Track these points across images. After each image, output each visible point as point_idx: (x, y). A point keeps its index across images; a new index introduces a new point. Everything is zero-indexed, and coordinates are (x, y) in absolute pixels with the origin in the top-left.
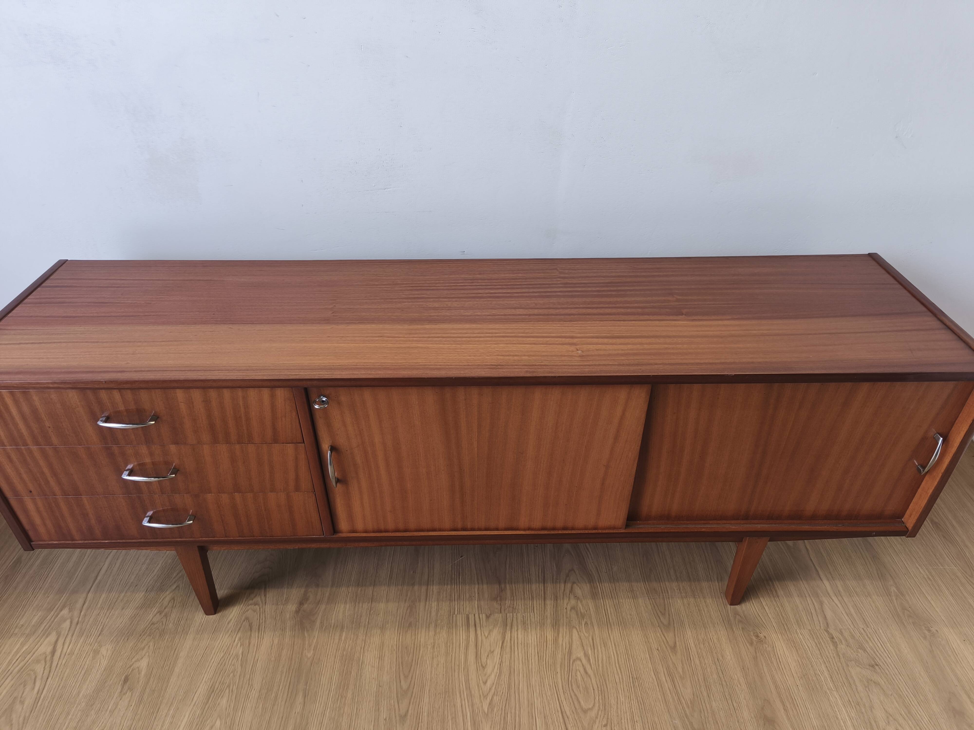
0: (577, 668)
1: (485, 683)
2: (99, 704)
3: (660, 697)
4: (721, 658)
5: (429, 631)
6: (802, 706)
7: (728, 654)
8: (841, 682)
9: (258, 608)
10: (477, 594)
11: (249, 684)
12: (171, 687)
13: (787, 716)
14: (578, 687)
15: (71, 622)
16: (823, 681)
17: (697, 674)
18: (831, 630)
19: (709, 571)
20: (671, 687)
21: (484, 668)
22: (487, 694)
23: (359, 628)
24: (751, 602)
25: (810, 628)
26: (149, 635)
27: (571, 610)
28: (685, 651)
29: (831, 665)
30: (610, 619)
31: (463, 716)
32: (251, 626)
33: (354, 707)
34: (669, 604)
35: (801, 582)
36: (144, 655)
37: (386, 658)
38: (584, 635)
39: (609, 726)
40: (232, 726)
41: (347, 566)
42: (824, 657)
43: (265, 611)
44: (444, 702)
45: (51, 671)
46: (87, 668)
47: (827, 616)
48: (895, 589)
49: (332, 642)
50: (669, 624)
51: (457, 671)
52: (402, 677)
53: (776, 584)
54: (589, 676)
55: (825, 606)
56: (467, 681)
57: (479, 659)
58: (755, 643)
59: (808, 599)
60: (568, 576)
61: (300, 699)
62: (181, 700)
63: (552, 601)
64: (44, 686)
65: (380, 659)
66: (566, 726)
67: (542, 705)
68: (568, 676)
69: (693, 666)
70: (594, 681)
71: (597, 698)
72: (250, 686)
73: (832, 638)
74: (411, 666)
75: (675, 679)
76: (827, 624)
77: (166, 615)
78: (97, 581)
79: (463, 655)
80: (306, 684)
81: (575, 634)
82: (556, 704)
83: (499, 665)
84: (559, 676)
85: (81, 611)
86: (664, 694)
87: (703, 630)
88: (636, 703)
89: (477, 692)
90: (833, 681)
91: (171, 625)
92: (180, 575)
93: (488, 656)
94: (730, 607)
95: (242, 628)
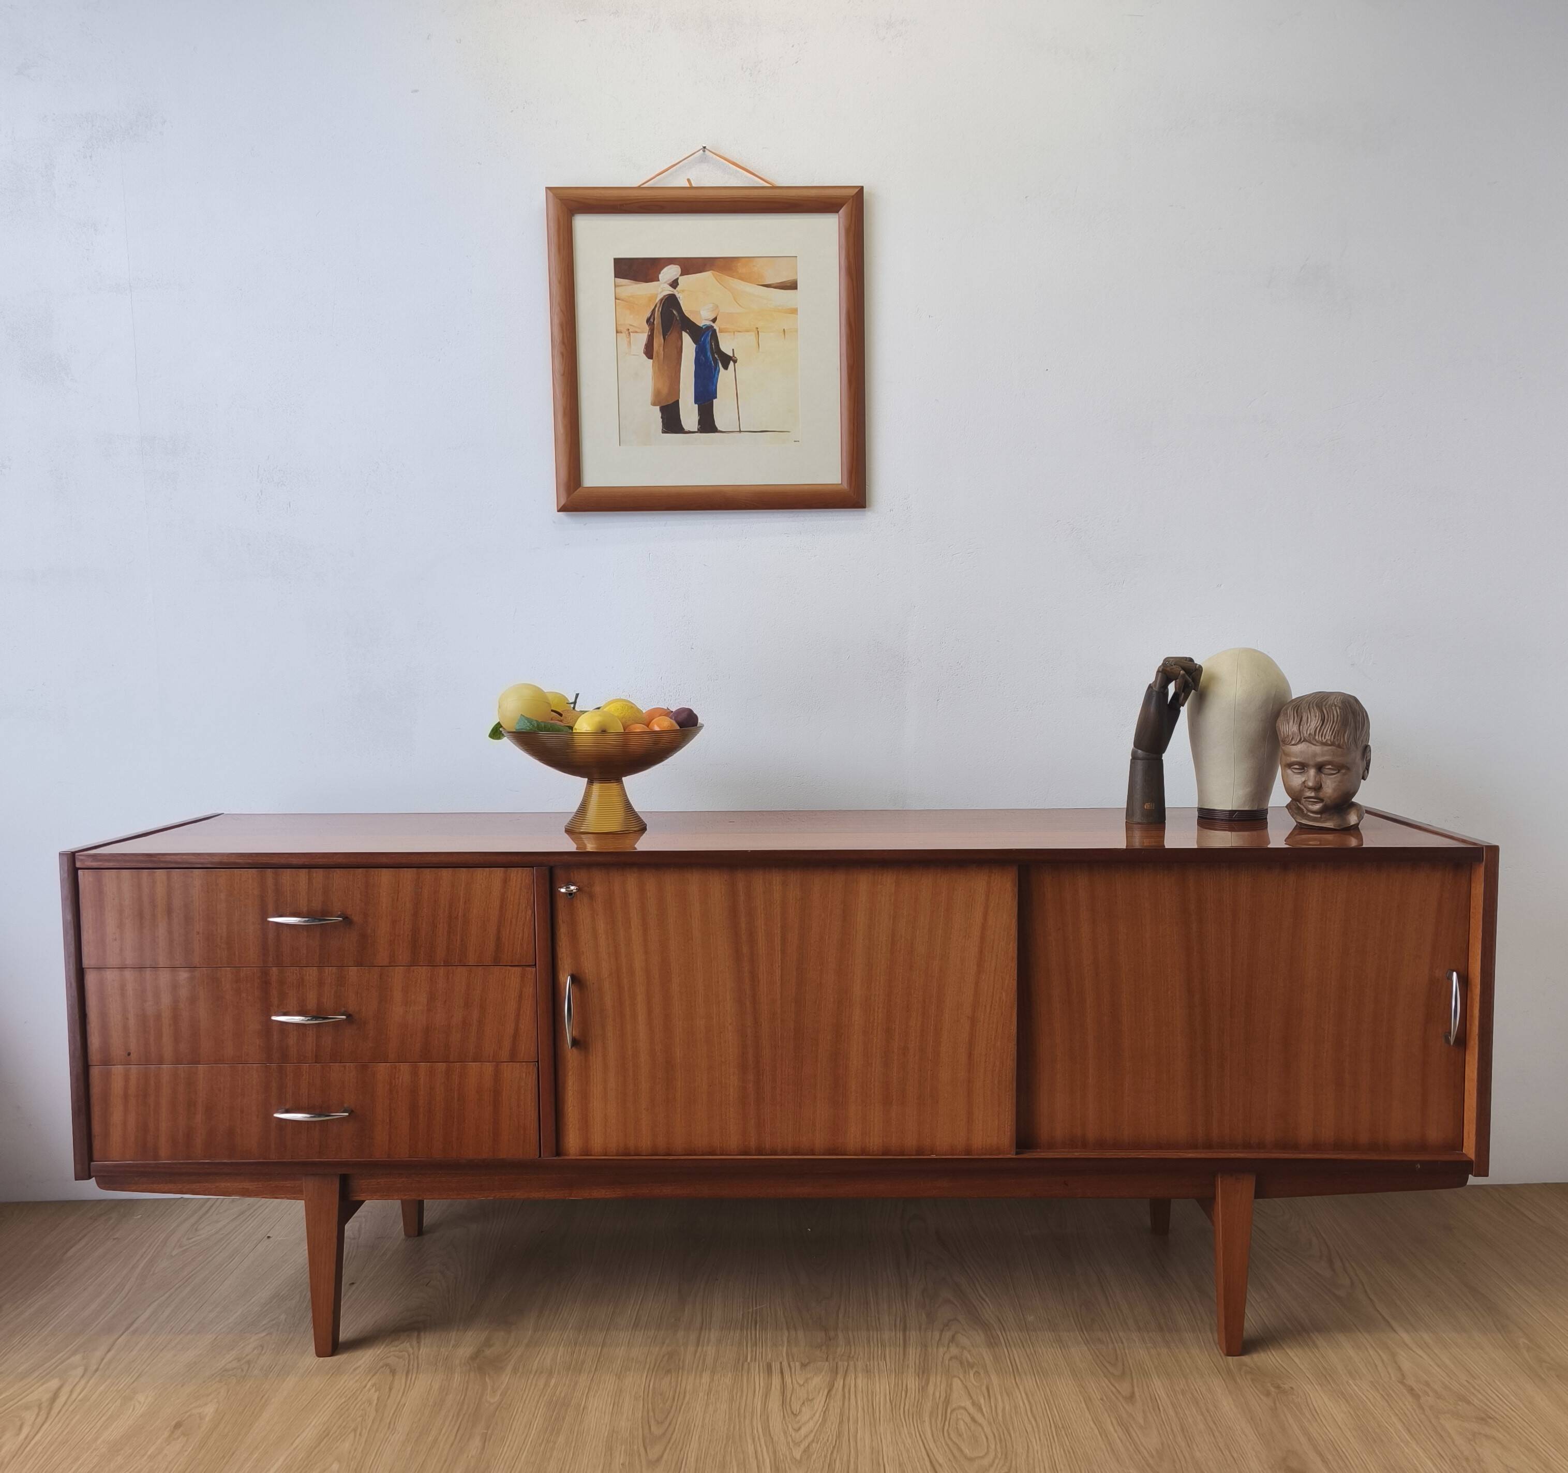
0: (959, 1417)
1: (797, 1430)
2: (131, 1450)
3: (1104, 1447)
4: (1212, 1409)
5: (701, 1377)
6: (1354, 1457)
7: (1226, 1406)
8: (1424, 1434)
9: (407, 1356)
10: (786, 1343)
11: (389, 1428)
12: (255, 1433)
14: (960, 1435)
15: (86, 1370)
16: (1393, 1432)
17: (1170, 1424)
18: (1411, 1381)
19: (1196, 1322)
20: (1123, 1437)
21: (795, 1415)
22: (801, 1442)
23: (580, 1374)
24: (1269, 1353)
25: (1372, 1380)
26: (220, 1381)
27: (951, 1359)
28: (1150, 1402)
29: (1408, 1418)
30: (1019, 1369)
31: (758, 1461)
33: (569, 1452)
34: (1124, 1355)
35: (1359, 1333)
36: (210, 1401)
37: (626, 1406)
38: (973, 1384)
40: (360, 1468)
42: (1395, 1410)
43: (418, 1358)
44: (725, 1448)
45: (50, 1417)
46: (111, 1414)
47: (1403, 1369)
48: (1527, 1342)
49: (532, 1389)
50: (1124, 1373)
51: (748, 1418)
52: (653, 1422)
53: (1313, 1335)
54: (980, 1425)
55: (1401, 1358)
56: (766, 1427)
57: (788, 1407)
58: (1274, 1394)
59: (1372, 1352)
60: (945, 1326)
61: (477, 1442)
62: (271, 1445)
63: (919, 1349)
64: (35, 1432)
65: (615, 1406)
67: (895, 1452)
68: (942, 1424)
69: (1163, 1416)
70: (987, 1430)
71: (993, 1447)
72: (390, 1430)
73: (1411, 1390)
74: (669, 1413)
75: (1131, 1430)
76: (1403, 1375)
77: (249, 1362)
78: (132, 1329)
79: (759, 1403)
80: (488, 1428)
81: (957, 1383)
82: (921, 1451)
83: (822, 1414)
84: (927, 1424)
85: (103, 1359)
86: (1110, 1444)
87: (1183, 1380)
88: (1061, 1452)
89: (782, 1439)
90: (1411, 1435)
91: (256, 1373)
92: (274, 1322)
93: (803, 1404)
94: (1230, 1358)
95: (378, 1375)
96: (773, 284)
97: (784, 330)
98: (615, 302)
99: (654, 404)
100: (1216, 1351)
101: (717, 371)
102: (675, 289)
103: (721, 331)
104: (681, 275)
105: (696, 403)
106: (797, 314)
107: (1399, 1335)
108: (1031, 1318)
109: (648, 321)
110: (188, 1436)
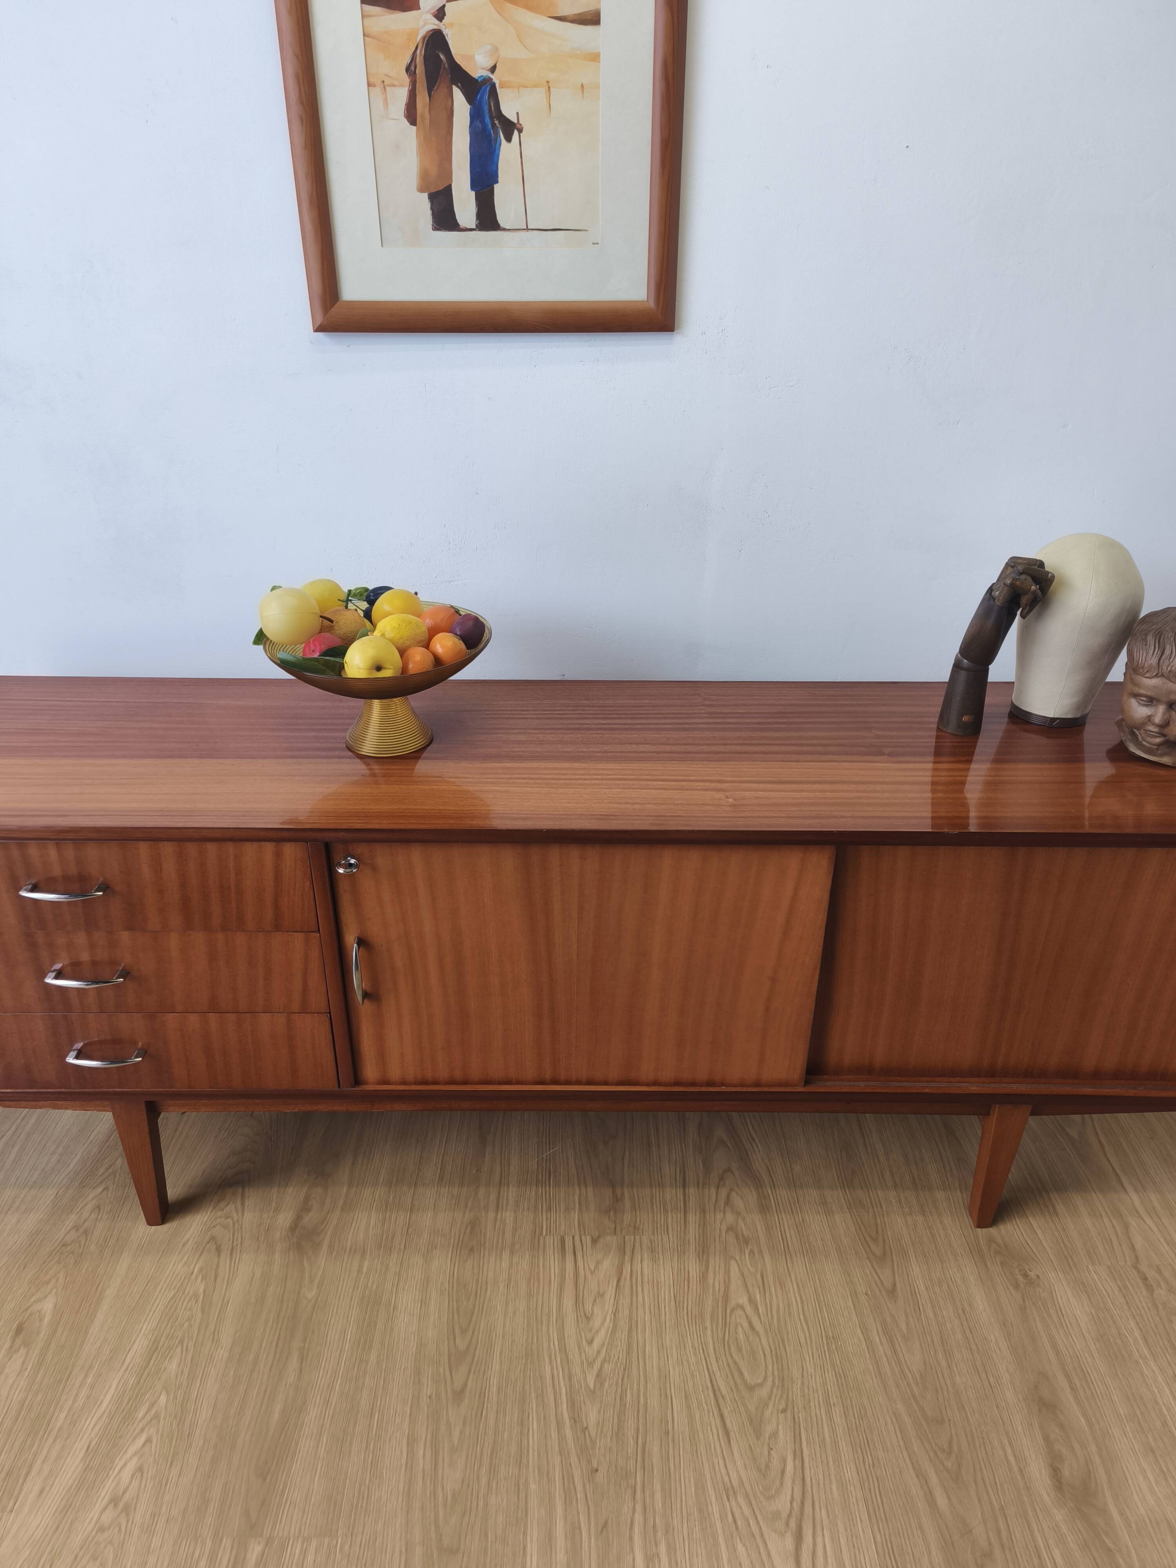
0: (738, 1321)
1: (590, 1342)
3: (871, 1368)
4: (968, 1308)
5: (501, 1259)
6: (1100, 1384)
7: (979, 1302)
8: (1161, 1347)
9: (232, 1222)
10: (577, 1206)
11: (213, 1339)
12: (91, 1342)
13: (1076, 1399)
14: (740, 1350)
16: (1132, 1344)
17: (931, 1332)
18: (1144, 1267)
19: (946, 1174)
20: (889, 1353)
21: (588, 1319)
22: (594, 1360)
23: (390, 1255)
24: (1014, 1222)
25: (1109, 1264)
26: (59, 1262)
27: (727, 1231)
28: (910, 1296)
29: (1144, 1321)
30: (790, 1248)
31: (555, 1393)
32: (219, 1250)
33: (381, 1376)
34: (884, 1224)
35: (1094, 1195)
36: (50, 1292)
37: (433, 1302)
38: (748, 1269)
39: (789, 1412)
40: (185, 1402)
41: (373, 1159)
42: (1132, 1309)
43: (241, 1228)
44: (524, 1371)
47: (1135, 1247)
49: (347, 1277)
50: (884, 1254)
51: (545, 1323)
52: (457, 1330)
53: (1054, 1196)
54: (758, 1334)
55: (1133, 1229)
56: (562, 1338)
57: (580, 1305)
58: (1022, 1285)
59: (1105, 1219)
60: (721, 1179)
61: (294, 1363)
62: (105, 1361)
63: (698, 1215)
65: (423, 1304)
67: (682, 1378)
68: (723, 1333)
69: (923, 1320)
70: (764, 1342)
71: (770, 1368)
72: (215, 1342)
73: (1145, 1279)
74: (472, 1314)
75: (895, 1339)
76: (1136, 1257)
77: (85, 1233)
79: (555, 1298)
80: (305, 1340)
81: (734, 1267)
82: (705, 1376)
83: (613, 1315)
84: (709, 1332)
86: (877, 1362)
87: (939, 1264)
88: (832, 1376)
89: (577, 1356)
90: (1148, 1345)
91: (93, 1247)
92: (111, 1170)
93: (595, 1300)
94: (979, 1230)
95: (205, 1253)
96: (569, 16)
97: (582, 86)
98: (364, 40)
99: (421, 190)
100: (965, 1217)
102: (441, 21)
105: (473, 187)
106: (600, 62)
107: (1129, 1195)
108: (797, 1167)
109: (408, 69)
110: (28, 1345)
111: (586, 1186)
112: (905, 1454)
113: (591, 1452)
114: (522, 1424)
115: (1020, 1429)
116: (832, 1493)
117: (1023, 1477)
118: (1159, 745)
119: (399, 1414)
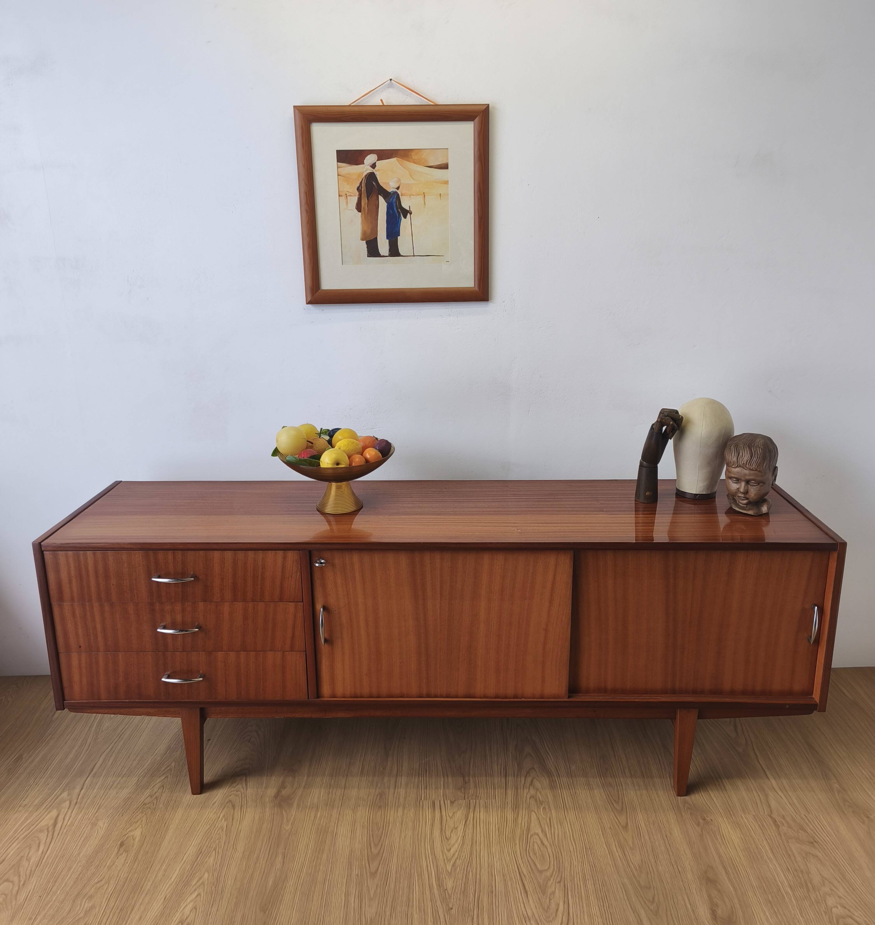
0: (535, 840)
1: (449, 850)
2: (98, 862)
3: (611, 863)
4: (669, 835)
5: (398, 811)
6: (743, 871)
7: (676, 832)
8: (781, 854)
9: (240, 794)
10: (442, 786)
11: (233, 848)
12: (163, 849)
13: (729, 878)
14: (535, 854)
15: (70, 803)
16: (764, 852)
17: (646, 846)
18: (775, 816)
19: (662, 770)
20: (621, 856)
21: (448, 839)
22: (451, 859)
23: (333, 809)
24: (700, 794)
25: (755, 814)
26: (142, 813)
27: (530, 798)
28: (636, 830)
29: (772, 841)
30: (567, 805)
31: (428, 873)
32: (234, 807)
33: (329, 866)
34: (623, 794)
35: (749, 780)
36: (138, 827)
37: (358, 831)
38: (542, 816)
39: (562, 883)
40: (219, 877)
41: (322, 763)
42: (766, 835)
43: (246, 796)
44: (411, 863)
45: (54, 838)
46: (86, 836)
47: (771, 805)
48: (838, 786)
49: (308, 819)
50: (622, 809)
51: (423, 841)
52: (372, 845)
53: (725, 781)
54: (546, 847)
55: (770, 797)
56: (433, 848)
57: (444, 833)
58: (702, 824)
59: (754, 792)
60: (528, 773)
61: (280, 858)
62: (172, 859)
63: (513, 791)
64: (47, 849)
65: (353, 832)
66: (522, 882)
67: (501, 866)
68: (526, 847)
69: (642, 840)
70: (550, 850)
71: (552, 863)
72: (234, 849)
73: (775, 821)
74: (381, 838)
75: (625, 849)
76: (771, 811)
77: (156, 798)
78: (93, 773)
79: (429, 831)
80: (285, 849)
81: (533, 816)
82: (514, 866)
83: (462, 838)
84: (518, 846)
85: (79, 795)
86: (614, 860)
87: (654, 814)
88: (588, 866)
89: (441, 857)
90: (773, 853)
91: (161, 805)
92: (169, 768)
93: (452, 831)
94: (679, 797)
95: (226, 808)
96: (434, 166)
97: (440, 194)
98: (338, 177)
99: (362, 239)
100: (672, 792)
101: (400, 220)
102: (374, 169)
103: (402, 195)
104: (378, 160)
105: (387, 239)
106: (448, 184)
107: (770, 781)
108: (573, 768)
109: (358, 189)
110: (128, 851)
111: (448, 776)
112: (628, 903)
113: (448, 901)
114: (409, 887)
115: (694, 892)
116: (584, 919)
117: (694, 913)
118: (747, 504)
119: (340, 883)
